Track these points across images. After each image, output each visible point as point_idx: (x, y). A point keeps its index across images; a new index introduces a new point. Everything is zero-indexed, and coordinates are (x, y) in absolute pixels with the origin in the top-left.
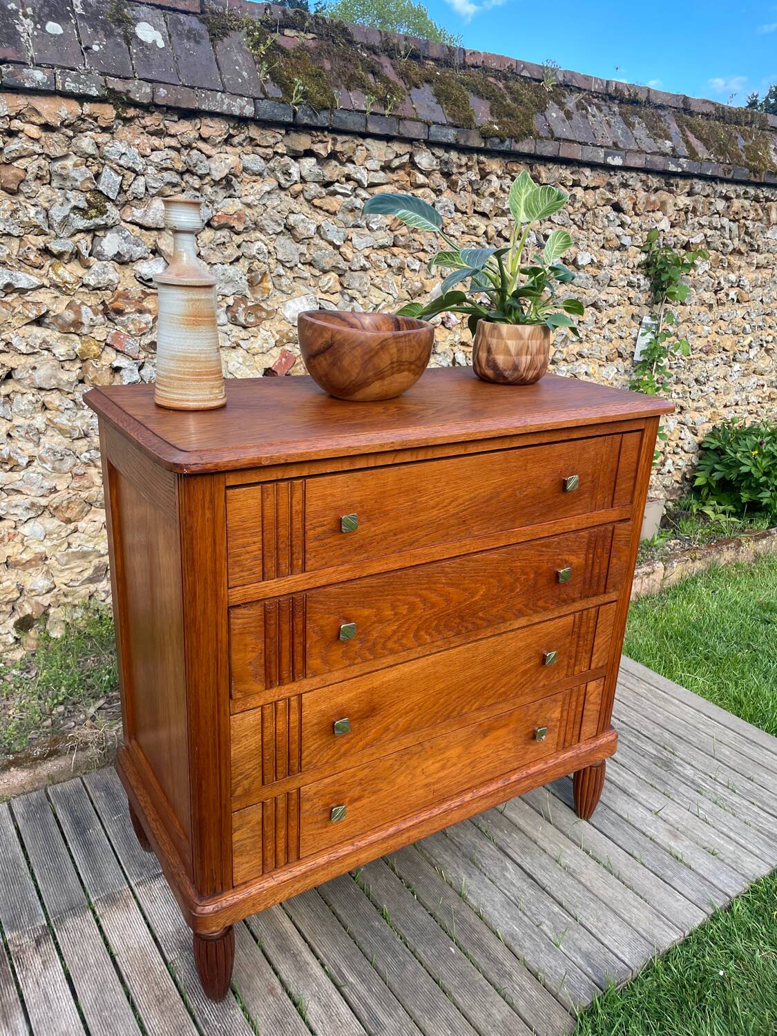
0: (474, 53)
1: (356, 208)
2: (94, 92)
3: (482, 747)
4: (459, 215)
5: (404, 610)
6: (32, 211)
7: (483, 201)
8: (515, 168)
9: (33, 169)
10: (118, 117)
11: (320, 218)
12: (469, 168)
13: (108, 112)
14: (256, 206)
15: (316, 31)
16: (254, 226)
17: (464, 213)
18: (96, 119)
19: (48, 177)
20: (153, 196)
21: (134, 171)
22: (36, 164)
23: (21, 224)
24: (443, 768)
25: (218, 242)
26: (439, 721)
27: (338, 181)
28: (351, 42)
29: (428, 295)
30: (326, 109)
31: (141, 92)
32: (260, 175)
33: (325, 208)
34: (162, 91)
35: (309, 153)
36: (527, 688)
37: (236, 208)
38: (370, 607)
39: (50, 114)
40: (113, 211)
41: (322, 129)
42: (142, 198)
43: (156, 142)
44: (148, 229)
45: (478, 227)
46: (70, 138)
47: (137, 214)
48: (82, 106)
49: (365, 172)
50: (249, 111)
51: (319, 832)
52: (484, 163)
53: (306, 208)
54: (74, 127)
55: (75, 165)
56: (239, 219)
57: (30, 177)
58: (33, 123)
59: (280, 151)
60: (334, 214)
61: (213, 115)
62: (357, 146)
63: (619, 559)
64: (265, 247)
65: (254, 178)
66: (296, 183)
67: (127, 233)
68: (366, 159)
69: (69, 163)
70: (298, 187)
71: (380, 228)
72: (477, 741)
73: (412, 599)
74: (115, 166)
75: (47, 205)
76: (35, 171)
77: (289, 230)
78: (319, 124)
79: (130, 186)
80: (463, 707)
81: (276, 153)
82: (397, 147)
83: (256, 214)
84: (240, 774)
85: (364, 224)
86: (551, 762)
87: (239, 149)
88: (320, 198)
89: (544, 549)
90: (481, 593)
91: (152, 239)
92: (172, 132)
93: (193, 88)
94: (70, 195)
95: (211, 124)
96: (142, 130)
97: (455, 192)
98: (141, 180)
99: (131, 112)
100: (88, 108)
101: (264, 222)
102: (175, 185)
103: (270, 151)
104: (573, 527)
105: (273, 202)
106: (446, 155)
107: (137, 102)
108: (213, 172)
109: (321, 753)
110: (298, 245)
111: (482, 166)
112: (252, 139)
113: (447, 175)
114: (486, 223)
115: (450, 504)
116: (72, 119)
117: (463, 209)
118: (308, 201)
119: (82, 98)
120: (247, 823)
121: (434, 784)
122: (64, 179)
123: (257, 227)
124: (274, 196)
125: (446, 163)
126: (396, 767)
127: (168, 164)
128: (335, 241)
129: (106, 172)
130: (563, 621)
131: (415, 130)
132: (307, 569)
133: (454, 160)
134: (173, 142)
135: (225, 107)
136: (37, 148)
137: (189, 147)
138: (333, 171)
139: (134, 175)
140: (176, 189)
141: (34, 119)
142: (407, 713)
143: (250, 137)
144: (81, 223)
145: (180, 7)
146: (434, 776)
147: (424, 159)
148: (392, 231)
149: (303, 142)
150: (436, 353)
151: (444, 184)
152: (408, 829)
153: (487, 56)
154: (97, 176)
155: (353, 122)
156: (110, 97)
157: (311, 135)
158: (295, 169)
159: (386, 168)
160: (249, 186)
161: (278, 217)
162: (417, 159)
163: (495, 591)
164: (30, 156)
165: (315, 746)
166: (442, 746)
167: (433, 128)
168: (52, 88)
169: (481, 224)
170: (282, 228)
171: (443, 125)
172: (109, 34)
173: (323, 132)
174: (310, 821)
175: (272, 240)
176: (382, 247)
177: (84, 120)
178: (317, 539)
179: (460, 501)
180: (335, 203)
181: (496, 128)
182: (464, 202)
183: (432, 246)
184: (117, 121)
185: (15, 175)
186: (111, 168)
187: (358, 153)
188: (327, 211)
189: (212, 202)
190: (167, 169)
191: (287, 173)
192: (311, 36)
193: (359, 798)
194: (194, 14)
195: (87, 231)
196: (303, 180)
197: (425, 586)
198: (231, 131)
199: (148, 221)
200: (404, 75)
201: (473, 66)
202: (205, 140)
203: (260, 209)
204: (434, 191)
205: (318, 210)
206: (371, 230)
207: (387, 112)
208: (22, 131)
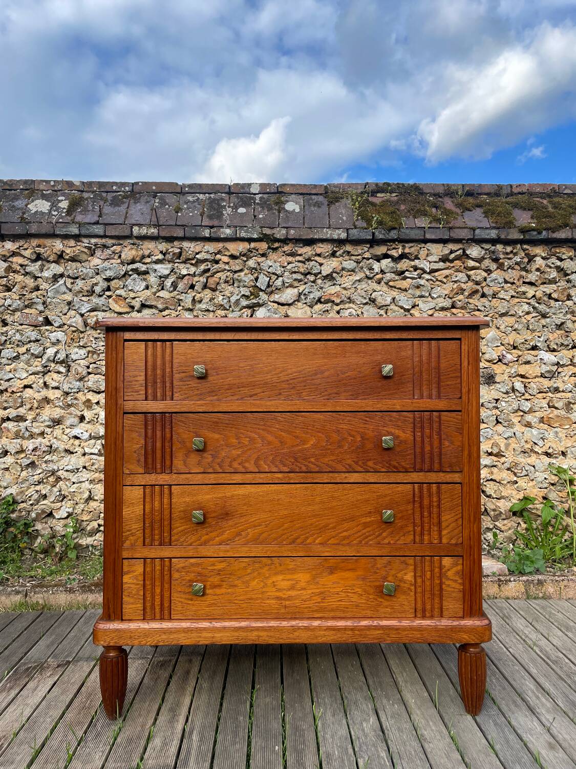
0: (520, 185)
1: (421, 285)
2: (255, 236)
3: (329, 581)
4: (509, 285)
5: (246, 441)
6: (221, 298)
7: (529, 276)
8: (558, 251)
9: (223, 277)
10: (269, 248)
11: (395, 293)
12: (515, 254)
13: (264, 246)
14: (350, 289)
15: (397, 191)
16: (348, 301)
17: (513, 283)
18: (257, 250)
19: (232, 281)
20: (287, 287)
21: (276, 275)
22: (225, 275)
23: (215, 305)
24: (292, 588)
25: (324, 310)
26: (284, 543)
27: (407, 270)
28: (422, 193)
29: (484, 340)
30: (394, 228)
31: (280, 233)
32: (353, 271)
33: (397, 287)
34: (292, 232)
35: (386, 256)
36: (371, 540)
37: (336, 291)
38: (219, 433)
39: (233, 250)
40: (263, 296)
41: (393, 241)
42: (280, 289)
43: (290, 259)
44: (283, 305)
45: (527, 292)
46: (245, 261)
47: (276, 297)
48: (250, 244)
49: (428, 264)
50: (343, 236)
51: (186, 601)
52: (528, 249)
53: (385, 288)
54: (247, 255)
55: (245, 274)
56: (338, 296)
57: (222, 281)
58: (226, 255)
59: (366, 257)
60: (406, 290)
61: (322, 241)
62: (421, 248)
63: (452, 443)
64: (354, 312)
65: (349, 273)
66: (377, 274)
67: (270, 307)
68: (427, 256)
69: (242, 274)
70: (379, 276)
71: (439, 296)
72: (324, 574)
73: (253, 435)
74: (265, 272)
75: (229, 295)
76: (225, 278)
77: (373, 302)
78: (390, 238)
79: (274, 283)
80: (307, 538)
81: (364, 258)
82: (451, 246)
83: (349, 293)
84: (129, 531)
85: (427, 294)
86: (405, 623)
87: (341, 259)
88: (394, 281)
89: (368, 419)
90: (312, 443)
91: (285, 310)
92: (299, 252)
93: (311, 228)
94: (242, 289)
95: (322, 246)
96: (283, 254)
97: (505, 271)
98: (281, 279)
99: (276, 245)
100: (253, 245)
101: (354, 297)
102: (300, 281)
103: (359, 257)
104: (398, 408)
105: (363, 285)
106: (494, 247)
107: (278, 239)
108: (323, 272)
109: (186, 535)
110: (379, 310)
111: (527, 252)
112: (349, 252)
113: (496, 260)
114: (535, 289)
115: (281, 373)
116: (245, 251)
117: (511, 280)
118: (387, 284)
119: (250, 240)
120: (132, 571)
121: (285, 599)
122: (240, 282)
123: (350, 300)
124: (363, 283)
125: (493, 252)
126: (249, 571)
127: (296, 269)
128: (404, 306)
129: (261, 276)
130: (401, 488)
131: (464, 234)
132: (175, 398)
133: (500, 250)
134: (300, 258)
135: (328, 236)
136: (227, 267)
137: (309, 260)
138: (404, 265)
139: (276, 277)
140: (301, 283)
141: (226, 253)
142: (255, 526)
143: (347, 251)
144: (244, 303)
145: (313, 192)
146: (285, 592)
147: (475, 251)
148: (451, 298)
149: (381, 250)
150: (496, 382)
151: (493, 266)
152: (258, 629)
153: (530, 185)
154: (257, 279)
155: (414, 234)
156: (263, 238)
157: (387, 245)
158: (376, 266)
159: (444, 259)
160: (347, 278)
161: (364, 294)
162: (468, 252)
163: (325, 444)
164: (223, 271)
165: (182, 528)
166: (291, 567)
167: (477, 231)
168: (234, 237)
169: (531, 291)
170: (367, 300)
171: (487, 228)
172: (270, 209)
173: (394, 242)
174: (179, 590)
175: (360, 308)
176: (443, 309)
177: (252, 252)
178: (181, 380)
179: (290, 371)
180: (405, 284)
181: (534, 225)
182: (511, 276)
183: (485, 307)
184: (269, 250)
185: (214, 281)
186: (264, 274)
187: (421, 252)
188: (400, 289)
189: (322, 288)
190: (295, 272)
191: (371, 269)
192: (394, 195)
193: (219, 586)
194: (321, 194)
195: (248, 307)
196: (382, 272)
197: (262, 427)
198: (335, 249)
199: (282, 300)
200: (459, 205)
201: (520, 193)
202: (319, 255)
203: (353, 290)
204: (486, 271)
205: (394, 289)
206: (433, 298)
207: (441, 226)
208: (221, 260)
